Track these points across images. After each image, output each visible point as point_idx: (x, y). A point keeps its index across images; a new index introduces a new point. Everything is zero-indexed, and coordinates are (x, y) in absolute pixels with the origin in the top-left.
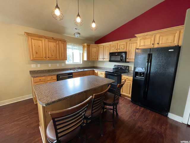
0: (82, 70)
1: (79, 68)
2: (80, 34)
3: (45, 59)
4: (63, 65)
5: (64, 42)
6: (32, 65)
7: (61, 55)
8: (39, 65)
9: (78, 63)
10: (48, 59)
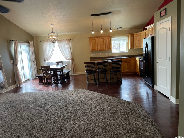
0: (127, 57)
1: (124, 56)
2: (122, 28)
3: (97, 50)
4: (110, 54)
5: (109, 37)
6: (92, 54)
7: (106, 46)
8: (95, 54)
9: (125, 51)
10: (99, 50)
